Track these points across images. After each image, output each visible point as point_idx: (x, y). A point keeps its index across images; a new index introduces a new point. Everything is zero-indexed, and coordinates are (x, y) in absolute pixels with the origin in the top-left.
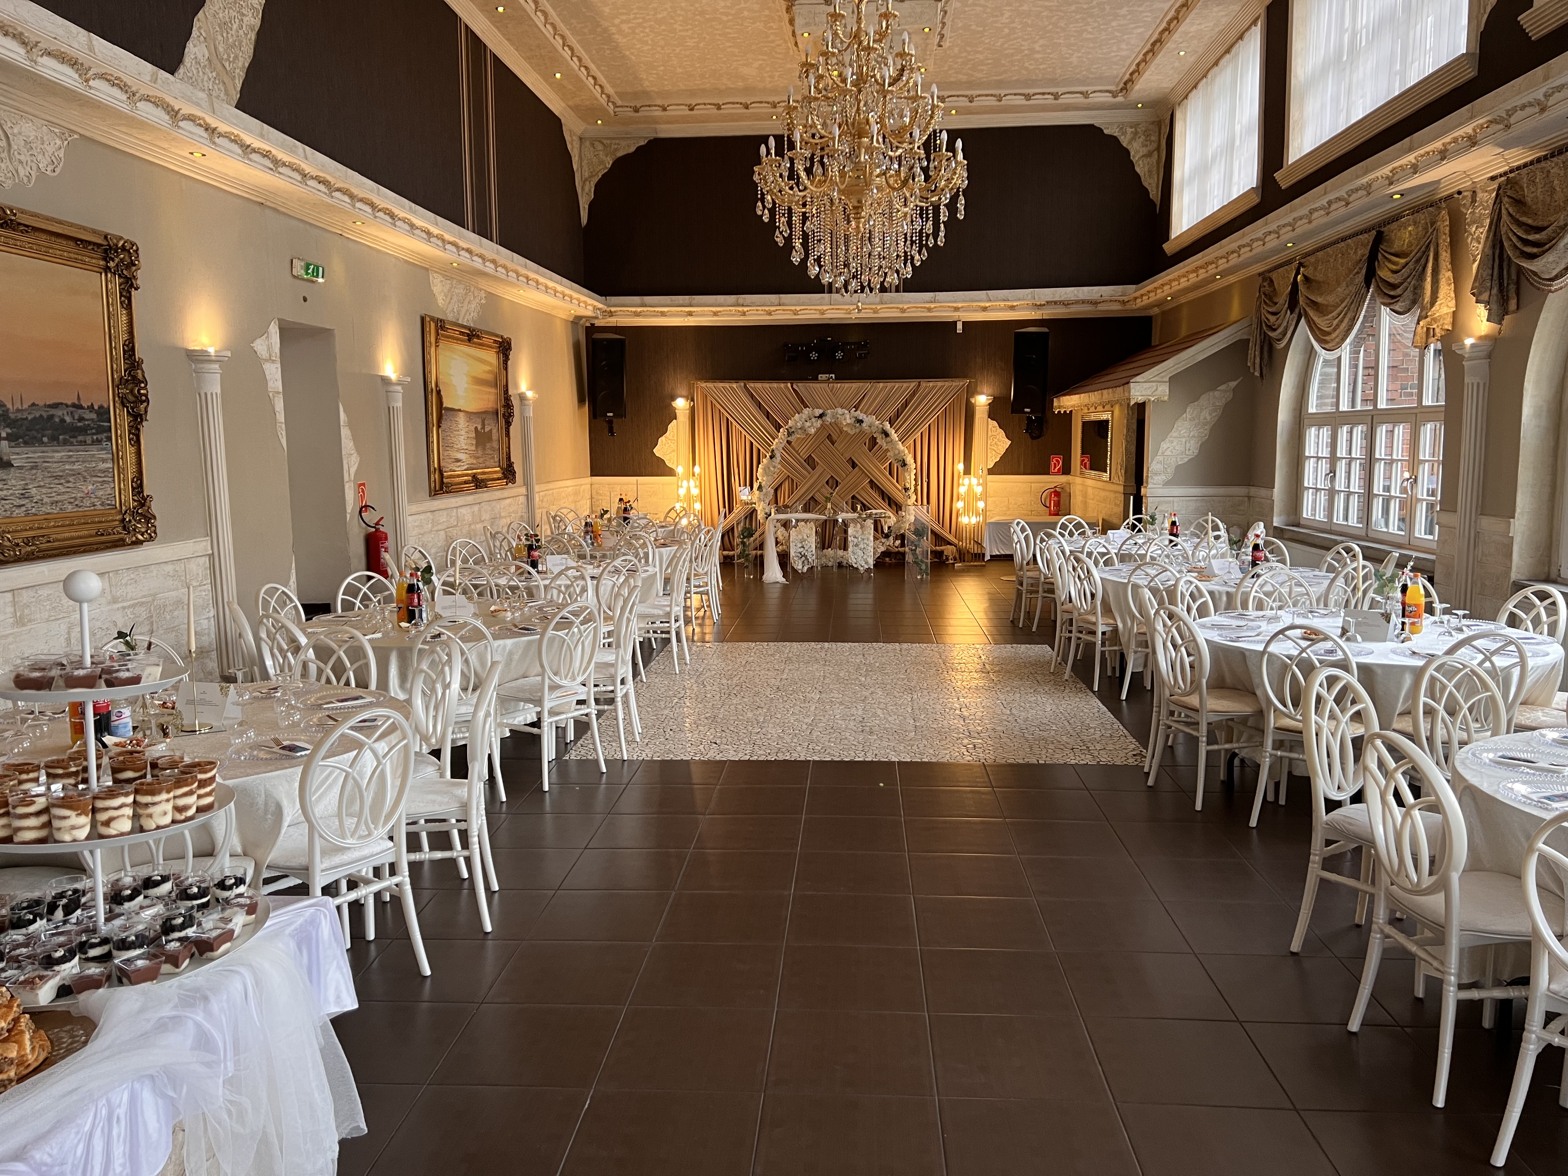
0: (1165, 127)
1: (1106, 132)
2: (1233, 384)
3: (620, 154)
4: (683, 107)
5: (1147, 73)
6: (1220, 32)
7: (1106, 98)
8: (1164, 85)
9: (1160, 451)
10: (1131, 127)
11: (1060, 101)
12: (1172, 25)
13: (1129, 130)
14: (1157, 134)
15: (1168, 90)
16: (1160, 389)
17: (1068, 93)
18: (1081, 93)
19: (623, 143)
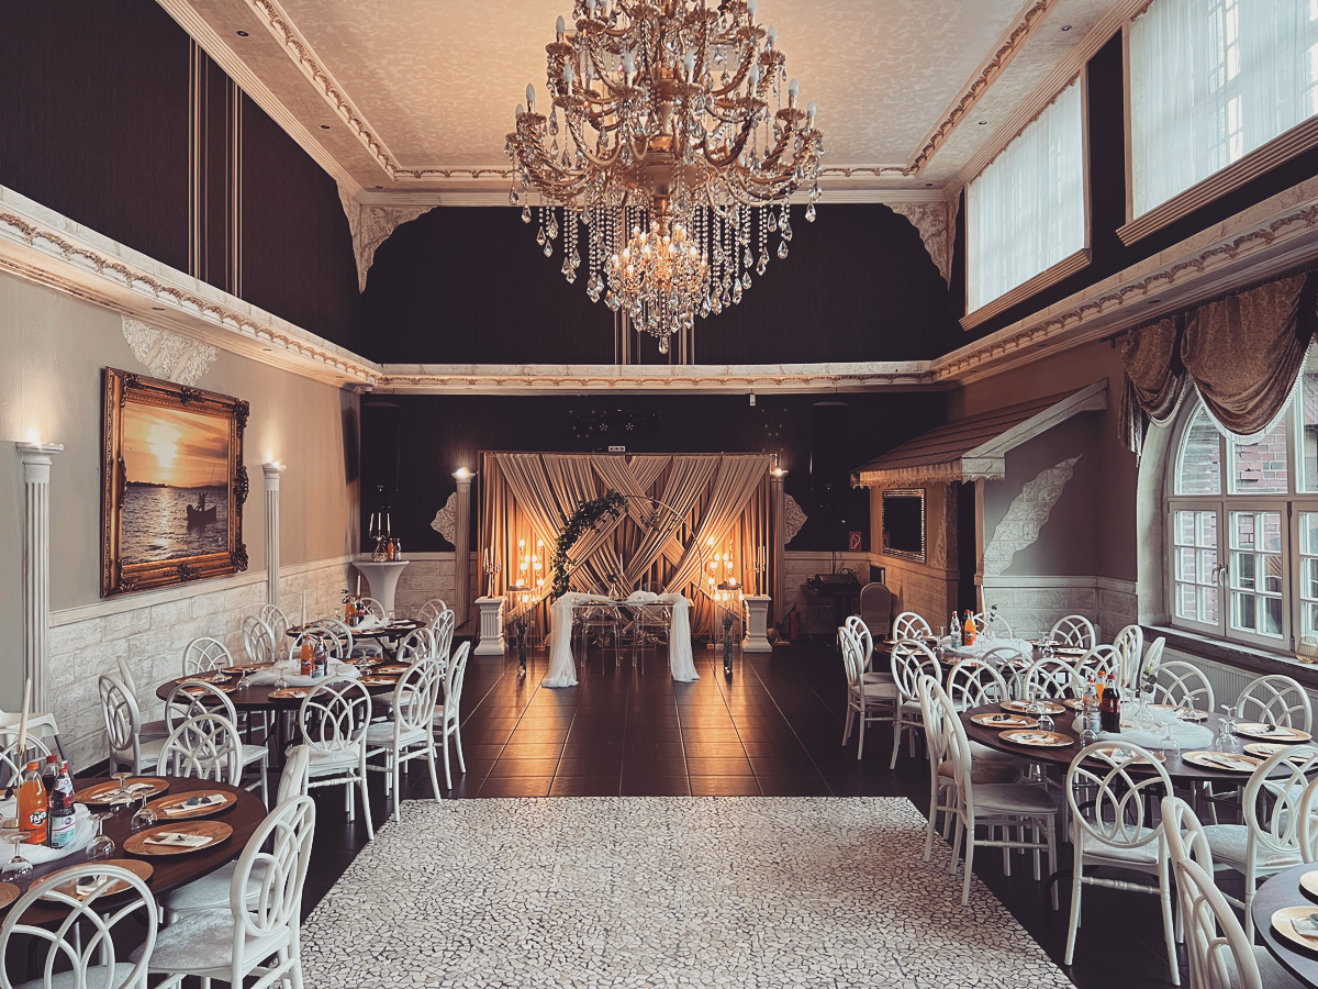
0: (954, 207)
1: (895, 211)
2: (1073, 461)
3: (401, 222)
4: (467, 174)
5: (944, 146)
6: (1026, 98)
7: (898, 175)
8: (957, 162)
9: (996, 535)
10: (920, 207)
11: (851, 177)
12: (978, 90)
13: (917, 210)
14: (945, 214)
15: (959, 168)
16: (995, 466)
17: (860, 170)
18: (873, 170)
19: (406, 211)
